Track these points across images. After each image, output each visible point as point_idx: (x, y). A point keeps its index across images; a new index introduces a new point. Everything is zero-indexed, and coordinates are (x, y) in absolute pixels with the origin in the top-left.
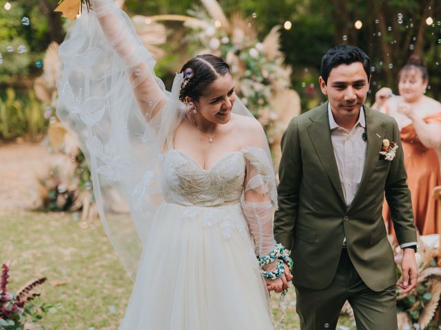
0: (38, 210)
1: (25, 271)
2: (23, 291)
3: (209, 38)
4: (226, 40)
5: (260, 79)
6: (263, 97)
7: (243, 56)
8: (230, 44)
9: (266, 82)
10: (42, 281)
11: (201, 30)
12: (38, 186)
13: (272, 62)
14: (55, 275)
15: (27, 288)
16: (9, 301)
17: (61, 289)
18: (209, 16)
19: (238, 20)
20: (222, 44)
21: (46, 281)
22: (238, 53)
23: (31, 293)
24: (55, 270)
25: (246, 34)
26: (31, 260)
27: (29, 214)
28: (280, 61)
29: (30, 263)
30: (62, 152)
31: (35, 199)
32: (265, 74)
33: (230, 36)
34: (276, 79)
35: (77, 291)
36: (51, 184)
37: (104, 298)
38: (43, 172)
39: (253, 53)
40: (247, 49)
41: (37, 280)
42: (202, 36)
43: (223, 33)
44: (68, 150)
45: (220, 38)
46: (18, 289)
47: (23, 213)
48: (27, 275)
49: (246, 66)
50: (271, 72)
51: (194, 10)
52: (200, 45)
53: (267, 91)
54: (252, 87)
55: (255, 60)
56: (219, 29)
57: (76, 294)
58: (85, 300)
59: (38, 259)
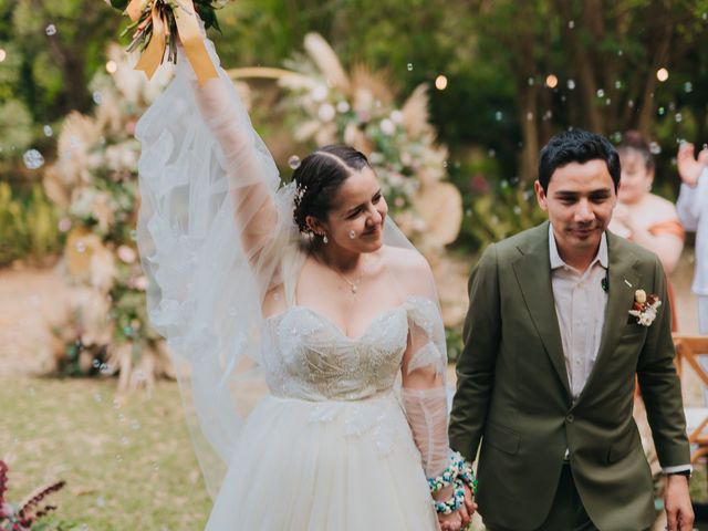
0: (50, 376)
1: (30, 472)
2: (30, 502)
3: (318, 104)
4: (344, 107)
5: (397, 167)
6: (404, 196)
7: (372, 131)
8: (350, 114)
9: (407, 172)
10: (59, 486)
11: (304, 92)
12: (48, 338)
13: (417, 140)
14: (79, 477)
15: (36, 498)
16: (8, 517)
17: (88, 500)
18: (317, 70)
19: (362, 75)
20: (338, 114)
21: (65, 487)
22: (363, 127)
23: (42, 505)
24: (77, 470)
25: (376, 97)
26: (40, 455)
27: (36, 382)
28: (429, 138)
29: (37, 460)
30: (88, 283)
31: (45, 358)
32: (406, 159)
33: (350, 100)
34: (423, 167)
35: (113, 503)
36: (69, 334)
37: (155, 514)
38: (56, 315)
39: (387, 126)
40: (376, 121)
41: (51, 485)
42: (306, 101)
43: (340, 96)
44: (97, 280)
45: (335, 104)
46: (20, 500)
47: (25, 381)
48: (33, 478)
49: (377, 147)
50: (415, 156)
51: (293, 59)
52: (304, 115)
53: (409, 186)
54: (385, 181)
55: (389, 138)
56: (334, 90)
57: (111, 508)
58: (125, 516)
59: (51, 453)
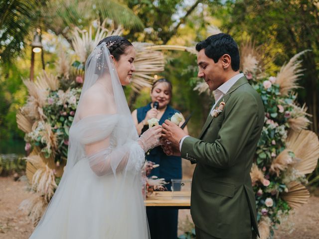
32: (282, 109)
50: (287, 108)
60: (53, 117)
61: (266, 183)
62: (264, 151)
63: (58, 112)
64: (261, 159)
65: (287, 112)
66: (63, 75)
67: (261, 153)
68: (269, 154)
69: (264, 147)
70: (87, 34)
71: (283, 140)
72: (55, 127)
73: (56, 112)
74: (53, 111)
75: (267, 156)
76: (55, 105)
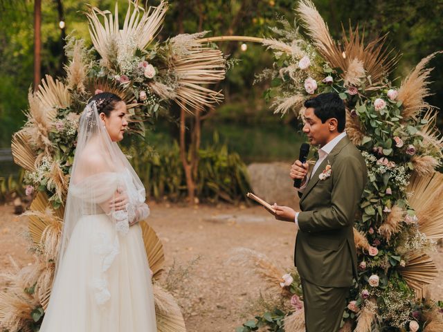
6: (393, 183)
33: (339, 73)
39: (379, 103)
55: (383, 117)
60: (65, 149)
61: (373, 251)
62: (372, 204)
63: (70, 142)
64: (368, 216)
65: (411, 146)
66: (75, 87)
67: (367, 207)
68: (380, 208)
69: (372, 198)
70: (111, 16)
71: (402, 189)
72: (67, 165)
73: (67, 142)
74: (62, 140)
75: (377, 211)
76: (65, 132)
